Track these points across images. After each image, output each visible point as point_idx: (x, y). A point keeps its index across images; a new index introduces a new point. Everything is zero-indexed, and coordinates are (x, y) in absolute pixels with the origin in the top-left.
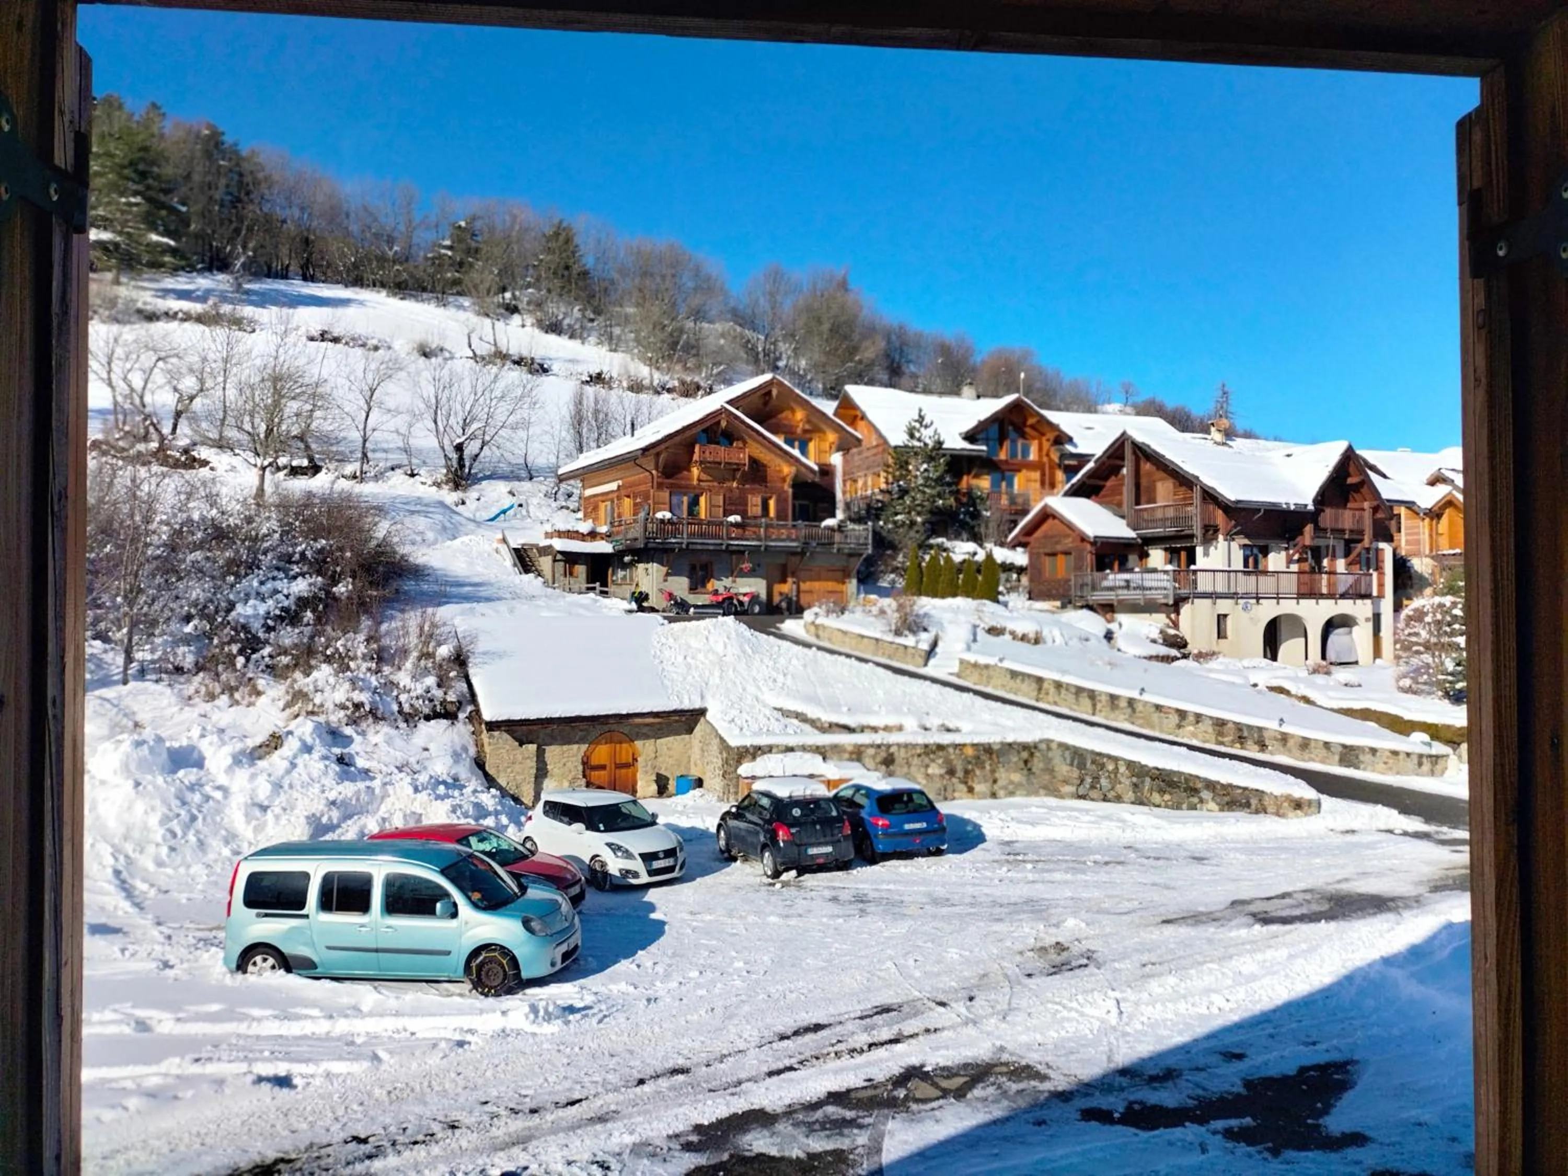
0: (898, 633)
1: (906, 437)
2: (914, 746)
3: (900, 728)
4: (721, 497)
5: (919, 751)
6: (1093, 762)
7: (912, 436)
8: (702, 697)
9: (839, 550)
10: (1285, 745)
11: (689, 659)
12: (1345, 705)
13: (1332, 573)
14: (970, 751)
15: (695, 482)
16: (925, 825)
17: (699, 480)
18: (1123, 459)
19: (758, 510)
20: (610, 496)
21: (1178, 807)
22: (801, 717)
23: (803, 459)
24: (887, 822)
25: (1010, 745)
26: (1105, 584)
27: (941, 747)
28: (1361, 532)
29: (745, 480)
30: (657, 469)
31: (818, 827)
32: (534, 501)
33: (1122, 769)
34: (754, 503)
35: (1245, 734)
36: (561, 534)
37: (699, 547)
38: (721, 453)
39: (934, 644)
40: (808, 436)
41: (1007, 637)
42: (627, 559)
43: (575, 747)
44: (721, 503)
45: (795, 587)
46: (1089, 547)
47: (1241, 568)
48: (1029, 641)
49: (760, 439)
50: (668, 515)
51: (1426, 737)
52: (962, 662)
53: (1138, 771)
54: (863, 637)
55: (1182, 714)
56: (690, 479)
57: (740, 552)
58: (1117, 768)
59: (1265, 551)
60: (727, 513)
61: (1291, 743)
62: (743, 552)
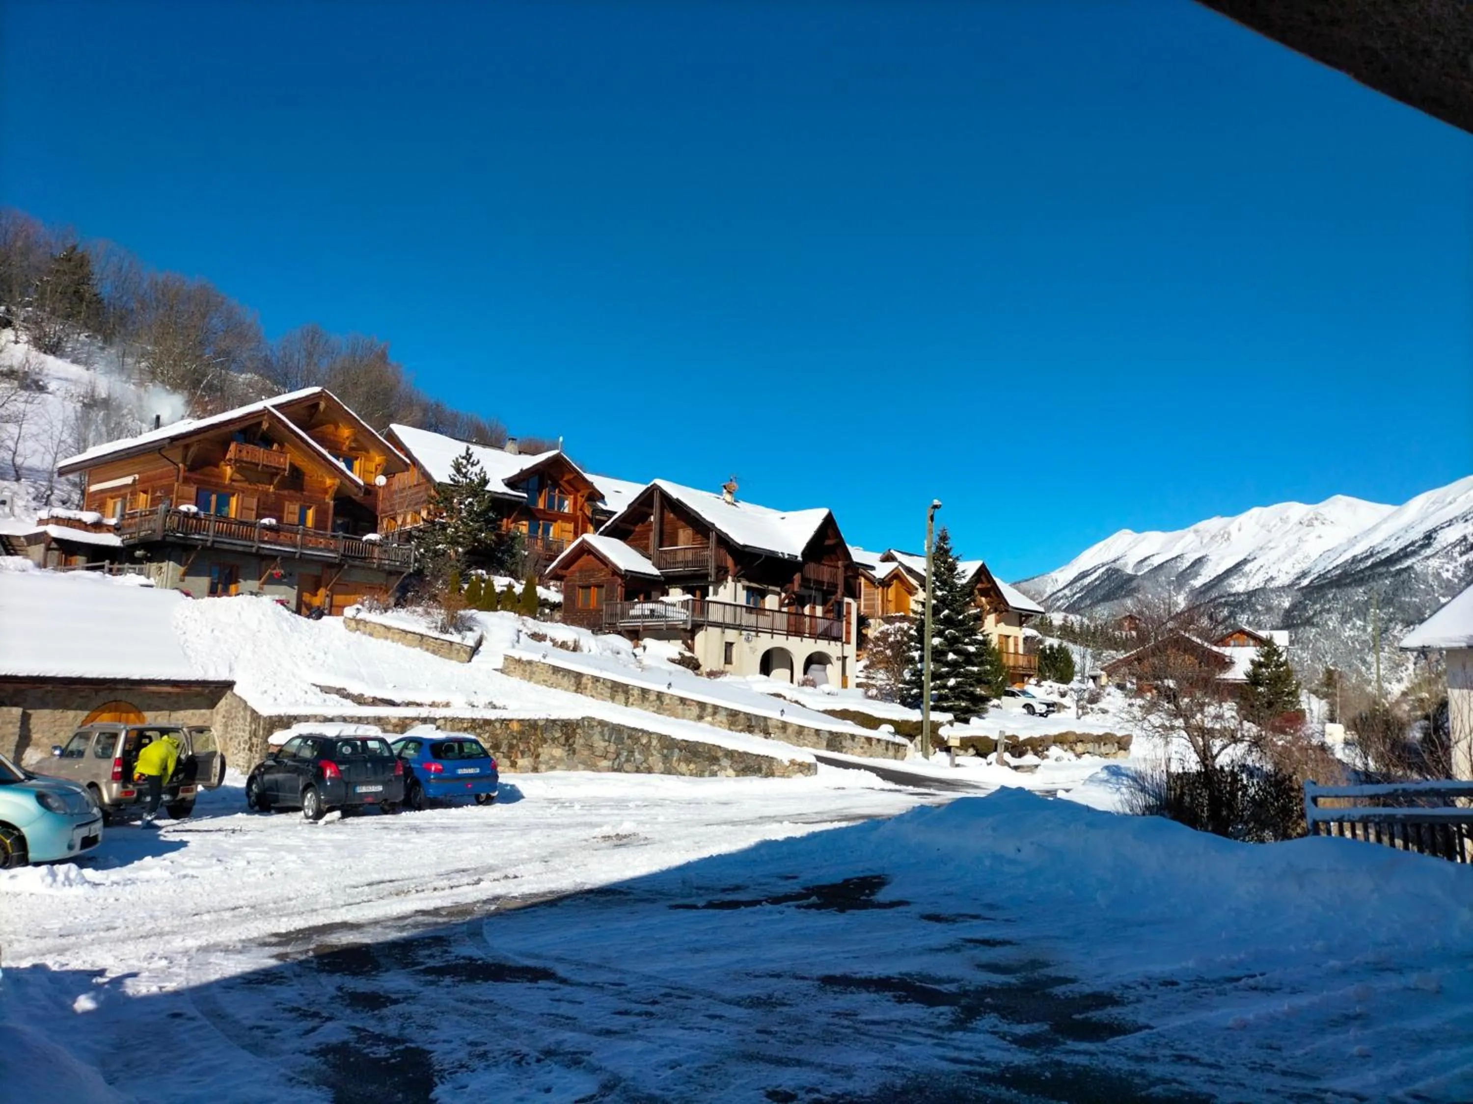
0: (444, 630)
1: (453, 471)
2: (462, 720)
3: (447, 705)
4: (255, 500)
5: (465, 725)
6: (629, 737)
7: (458, 471)
8: (231, 670)
9: (379, 566)
10: (785, 732)
11: (216, 632)
12: (830, 708)
13: (812, 617)
14: (515, 727)
15: (227, 482)
16: (478, 771)
17: (232, 480)
18: (652, 507)
19: (295, 519)
20: (123, 492)
21: (701, 774)
22: (342, 693)
23: (348, 473)
24: (440, 767)
25: (554, 721)
26: (632, 612)
27: (487, 722)
28: (836, 586)
29: (282, 485)
30: (184, 461)
31: (369, 765)
32: (20, 503)
33: (654, 742)
34: (292, 511)
35: (753, 723)
36: (58, 521)
37: (226, 547)
38: (259, 455)
39: (479, 643)
40: (354, 454)
41: (548, 643)
42: (139, 553)
43: (71, 714)
44: (255, 507)
45: (328, 600)
46: (619, 581)
47: (744, 603)
48: (567, 649)
49: (304, 446)
50: (194, 509)
51: (891, 729)
52: (507, 658)
53: (668, 744)
54: (407, 632)
55: (702, 705)
56: (222, 476)
57: (271, 558)
58: (650, 742)
59: (763, 594)
60: (260, 516)
61: (790, 730)
62: (275, 558)
